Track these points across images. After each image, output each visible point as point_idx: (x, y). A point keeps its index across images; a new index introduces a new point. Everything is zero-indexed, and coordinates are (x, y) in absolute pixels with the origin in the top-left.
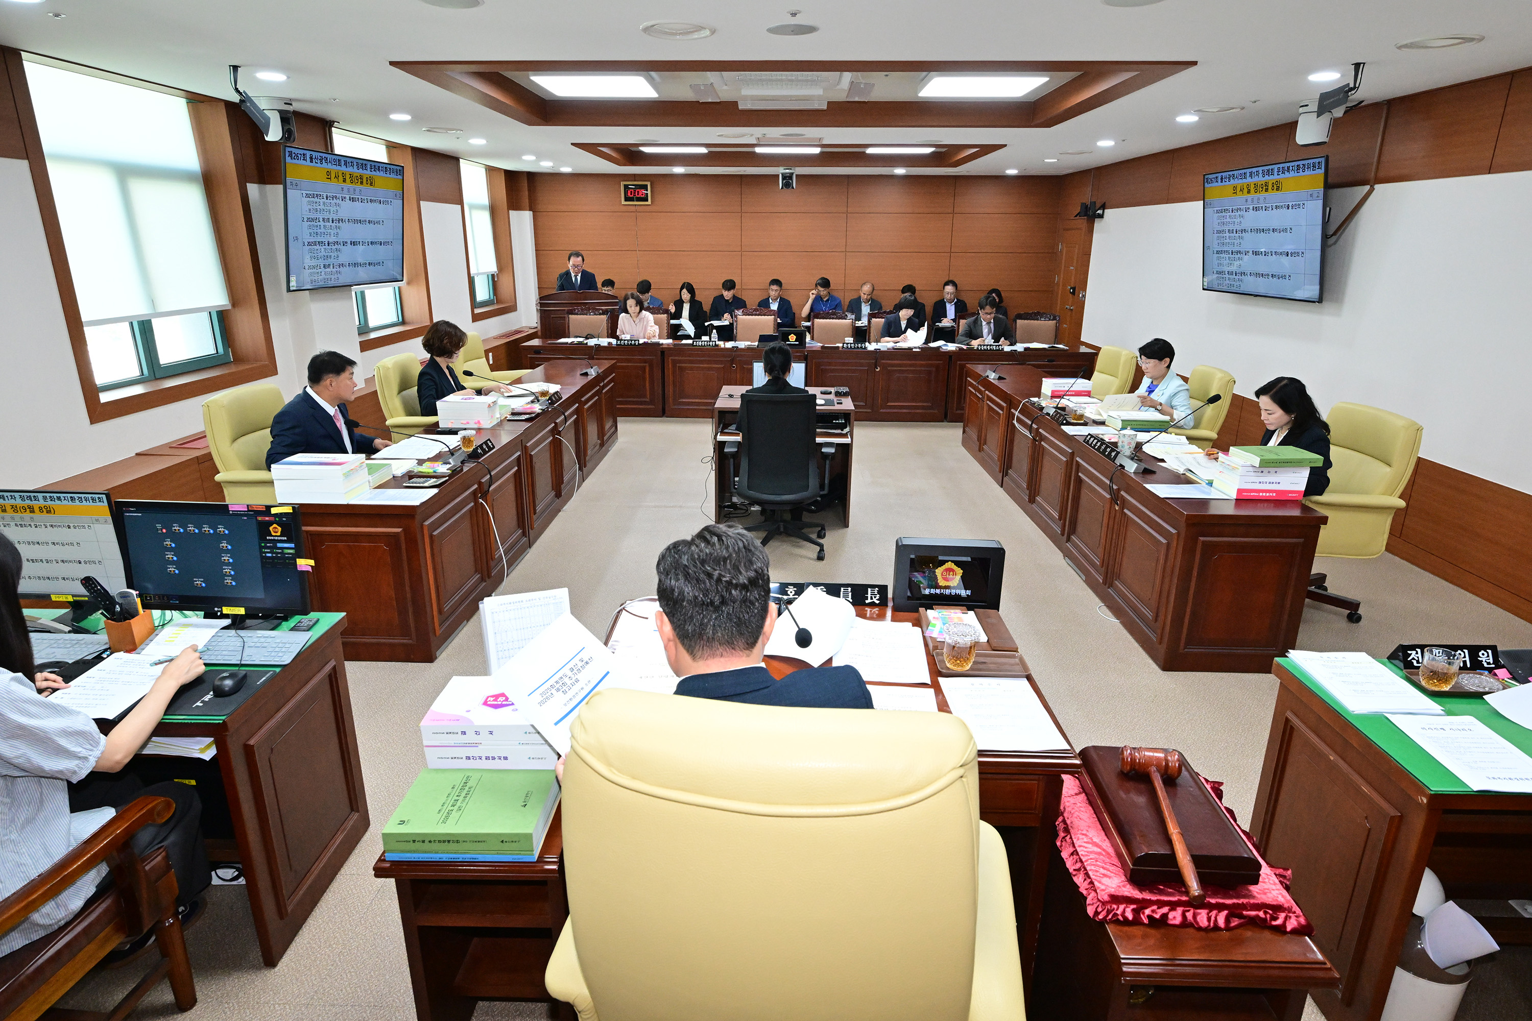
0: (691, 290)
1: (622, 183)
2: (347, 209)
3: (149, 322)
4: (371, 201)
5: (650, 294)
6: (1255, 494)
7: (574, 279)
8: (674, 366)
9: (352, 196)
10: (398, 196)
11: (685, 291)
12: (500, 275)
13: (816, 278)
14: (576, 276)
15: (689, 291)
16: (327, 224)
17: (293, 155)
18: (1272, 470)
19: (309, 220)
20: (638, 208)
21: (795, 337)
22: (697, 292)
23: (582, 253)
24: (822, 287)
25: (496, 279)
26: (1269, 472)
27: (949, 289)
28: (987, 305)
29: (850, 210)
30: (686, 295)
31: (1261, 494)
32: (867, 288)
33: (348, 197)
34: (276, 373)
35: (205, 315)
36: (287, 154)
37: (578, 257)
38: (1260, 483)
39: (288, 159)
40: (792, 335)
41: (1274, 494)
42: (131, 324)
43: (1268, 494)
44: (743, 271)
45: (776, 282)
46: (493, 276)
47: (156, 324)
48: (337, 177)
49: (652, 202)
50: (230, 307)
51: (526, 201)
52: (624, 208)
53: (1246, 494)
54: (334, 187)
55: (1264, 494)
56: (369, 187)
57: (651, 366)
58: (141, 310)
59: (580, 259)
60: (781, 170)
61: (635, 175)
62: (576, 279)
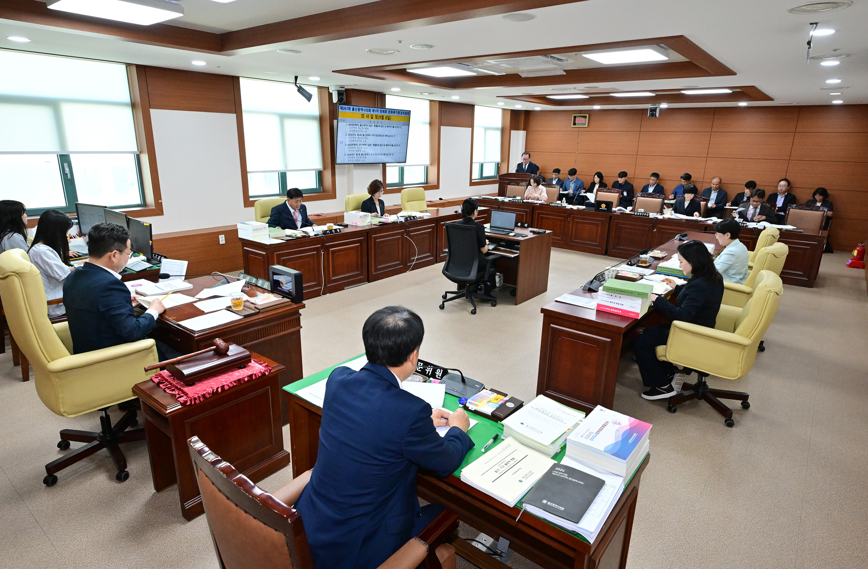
0: (600, 175)
1: (573, 115)
2: (372, 130)
3: (285, 173)
4: (388, 126)
5: (576, 176)
6: (608, 309)
7: (524, 167)
8: (538, 216)
9: (376, 125)
10: (406, 124)
11: (596, 176)
12: (502, 164)
13: (682, 174)
14: (525, 165)
15: (598, 177)
16: (360, 136)
17: (343, 108)
18: (618, 295)
19: (349, 135)
20: (580, 129)
21: (605, 205)
22: (604, 178)
23: (531, 153)
24: (683, 179)
25: (499, 166)
26: (616, 296)
27: (783, 183)
28: (755, 195)
29: (713, 130)
30: (597, 179)
31: (612, 310)
32: (716, 181)
33: (373, 125)
34: (336, 198)
35: (315, 172)
36: (340, 108)
37: (526, 154)
38: (611, 302)
39: (340, 110)
40: (604, 204)
41: (620, 312)
42: (279, 173)
43: (616, 311)
44: (636, 167)
45: (655, 175)
46: (498, 164)
47: (288, 174)
48: (368, 116)
49: (588, 125)
50: (322, 170)
51: (522, 125)
52: (573, 129)
53: (602, 308)
54: (366, 120)
55: (614, 310)
56: (387, 120)
57: (526, 214)
58: (282, 169)
59: (528, 155)
60: (649, 106)
61: (581, 111)
62: (525, 167)
